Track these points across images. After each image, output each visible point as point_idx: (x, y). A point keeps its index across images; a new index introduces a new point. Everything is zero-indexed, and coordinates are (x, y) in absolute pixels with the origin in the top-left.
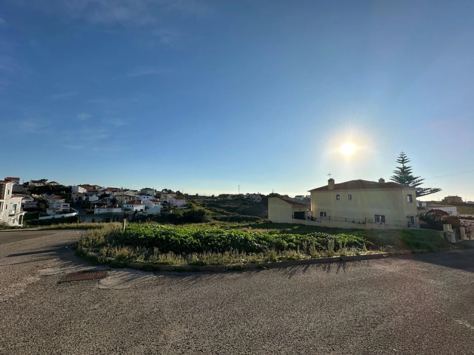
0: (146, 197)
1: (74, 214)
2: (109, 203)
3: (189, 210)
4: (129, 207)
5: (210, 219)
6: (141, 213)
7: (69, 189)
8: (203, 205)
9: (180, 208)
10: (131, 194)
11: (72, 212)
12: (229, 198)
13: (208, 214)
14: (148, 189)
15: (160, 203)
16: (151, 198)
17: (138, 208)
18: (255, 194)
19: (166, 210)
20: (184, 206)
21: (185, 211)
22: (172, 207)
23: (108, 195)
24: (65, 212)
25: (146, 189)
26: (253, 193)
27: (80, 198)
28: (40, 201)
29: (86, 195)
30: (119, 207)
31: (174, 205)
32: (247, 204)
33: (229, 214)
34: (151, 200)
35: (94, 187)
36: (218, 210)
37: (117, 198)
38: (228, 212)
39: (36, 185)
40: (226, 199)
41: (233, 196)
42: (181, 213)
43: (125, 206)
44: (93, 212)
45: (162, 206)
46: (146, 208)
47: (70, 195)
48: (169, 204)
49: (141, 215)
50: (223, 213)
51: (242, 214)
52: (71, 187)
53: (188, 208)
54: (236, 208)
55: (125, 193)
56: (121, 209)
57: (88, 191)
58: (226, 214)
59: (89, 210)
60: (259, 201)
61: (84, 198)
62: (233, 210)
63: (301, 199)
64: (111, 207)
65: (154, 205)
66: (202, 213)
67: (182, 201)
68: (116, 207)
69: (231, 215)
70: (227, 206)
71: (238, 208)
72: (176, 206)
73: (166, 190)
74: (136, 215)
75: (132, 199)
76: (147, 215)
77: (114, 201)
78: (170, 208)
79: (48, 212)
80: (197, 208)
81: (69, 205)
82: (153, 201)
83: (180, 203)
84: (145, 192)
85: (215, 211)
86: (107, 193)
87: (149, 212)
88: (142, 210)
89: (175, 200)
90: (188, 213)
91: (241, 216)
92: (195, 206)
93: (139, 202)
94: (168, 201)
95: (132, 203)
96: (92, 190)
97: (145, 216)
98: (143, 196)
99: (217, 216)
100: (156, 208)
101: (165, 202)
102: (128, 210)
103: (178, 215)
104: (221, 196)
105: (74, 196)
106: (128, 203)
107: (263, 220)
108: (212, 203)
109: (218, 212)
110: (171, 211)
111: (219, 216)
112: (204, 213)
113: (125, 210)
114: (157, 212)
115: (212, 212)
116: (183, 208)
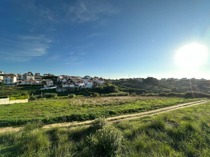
0: (86, 79)
1: (55, 87)
2: (69, 82)
3: (107, 86)
4: (78, 84)
5: (118, 91)
6: (83, 87)
7: (56, 77)
8: (113, 84)
10: (80, 78)
11: (54, 86)
12: (125, 80)
13: (116, 88)
14: (87, 76)
15: (92, 82)
16: (88, 80)
17: (82, 84)
18: (138, 78)
19: (95, 86)
22: (98, 84)
23: (71, 79)
24: (51, 86)
27: (60, 80)
28: (44, 82)
29: (62, 79)
30: (73, 84)
32: (135, 83)
33: (127, 88)
34: (88, 81)
35: (66, 76)
36: (121, 86)
37: (73, 80)
39: (46, 76)
40: (123, 81)
42: (102, 87)
43: (76, 84)
45: (93, 84)
46: (85, 85)
47: (56, 80)
48: (96, 83)
49: (83, 88)
50: (124, 87)
53: (106, 85)
55: (77, 78)
56: (74, 85)
57: (63, 78)
59: (61, 85)
60: (142, 81)
62: (128, 86)
63: (165, 80)
64: (69, 84)
65: (89, 83)
66: (113, 87)
68: (71, 84)
69: (129, 88)
70: (124, 84)
71: (131, 85)
72: (100, 84)
73: (95, 77)
74: (81, 88)
76: (86, 88)
77: (72, 82)
78: (97, 84)
79: (45, 86)
80: (110, 85)
81: (53, 83)
83: (102, 82)
84: (86, 78)
85: (119, 86)
86: (71, 78)
87: (87, 87)
88: (83, 86)
89: (99, 81)
90: (106, 87)
91: (135, 89)
93: (82, 82)
94: (96, 81)
95: (79, 82)
97: (85, 89)
100: (90, 85)
101: (95, 82)
102: (77, 85)
104: (120, 79)
105: (58, 80)
106: (77, 82)
107: (147, 91)
108: (117, 82)
109: (121, 87)
110: (97, 86)
111: (122, 89)
112: (114, 87)
113: (76, 85)
114: (90, 86)
115: (118, 87)
116: (103, 85)
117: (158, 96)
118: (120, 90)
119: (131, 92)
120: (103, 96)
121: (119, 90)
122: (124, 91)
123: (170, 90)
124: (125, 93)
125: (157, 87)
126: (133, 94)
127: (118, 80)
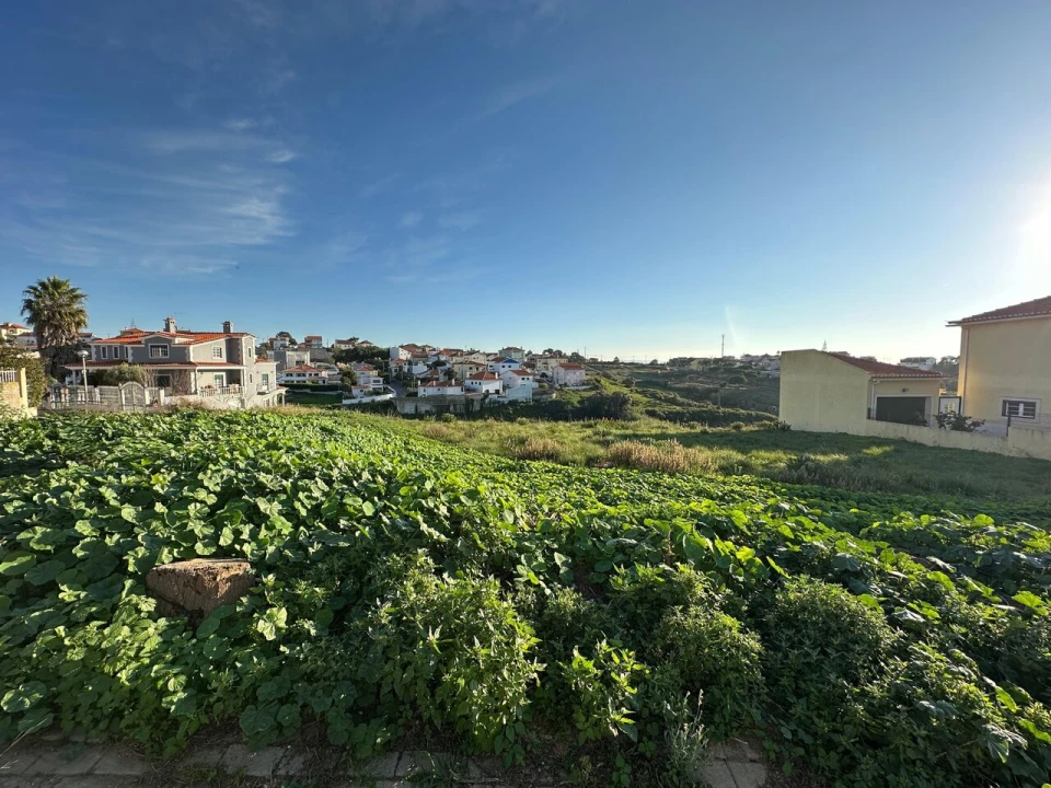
0: (507, 364)
1: (390, 396)
2: (442, 378)
3: (593, 392)
4: (475, 386)
6: (496, 396)
7: (386, 354)
8: (627, 384)
9: (572, 388)
10: (481, 360)
11: (386, 391)
12: (694, 366)
13: (635, 403)
14: (511, 349)
15: (531, 377)
16: (515, 367)
17: (491, 386)
18: (766, 356)
19: (545, 393)
20: (583, 384)
21: (584, 394)
22: (557, 386)
23: (443, 364)
24: (376, 392)
25: (509, 349)
26: (760, 353)
27: (401, 368)
28: (347, 374)
29: (410, 363)
30: (457, 385)
31: (560, 382)
32: (739, 381)
33: (689, 405)
34: (514, 372)
35: (423, 348)
36: (661, 393)
37: (456, 368)
38: (686, 400)
39: (343, 347)
40: (686, 368)
41: (705, 362)
42: (575, 400)
43: (468, 382)
44: (417, 393)
45: (536, 385)
46: (505, 387)
47: (387, 364)
48: (551, 380)
49: (495, 402)
50: (673, 402)
51: (724, 405)
52: (389, 349)
53: (591, 389)
54: (710, 391)
55: (471, 358)
56: (460, 388)
57: (414, 356)
58: (681, 404)
59: (411, 390)
61: (406, 369)
62: (702, 396)
64: (443, 385)
65: (520, 381)
66: (619, 401)
67: (578, 373)
68: (451, 385)
69: (695, 406)
70: (686, 385)
71: (716, 391)
72: (566, 385)
73: (550, 351)
74: (487, 401)
75: (481, 369)
76: (506, 400)
77: (450, 374)
78: (551, 387)
79: (355, 391)
80: (610, 389)
81: (381, 379)
82: (518, 373)
83: (575, 377)
84: (505, 356)
85: (653, 396)
86: (443, 358)
87: (511, 395)
88: (497, 392)
89: (562, 370)
90: (589, 399)
91: (722, 409)
92: (607, 384)
93: (492, 376)
94: (549, 373)
95: (479, 376)
96: (419, 353)
97: (503, 404)
98: (501, 364)
99: (657, 409)
100: (523, 389)
101: (544, 375)
102: (474, 390)
103: (568, 403)
104: (673, 362)
105: (393, 365)
106: (473, 377)
108: (651, 378)
109: (660, 399)
110: (554, 395)
111: (664, 408)
112: (625, 401)
113: (468, 390)
114: (525, 395)
115: (645, 399)
116: (580, 388)
118: (652, 414)
121: (647, 412)
122: (672, 418)
127: (662, 366)
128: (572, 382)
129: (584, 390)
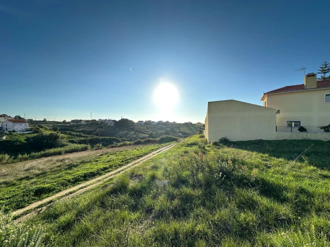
3: (35, 135)
5: (66, 143)
8: (55, 130)
9: (19, 133)
12: (83, 123)
13: (62, 138)
20: (28, 131)
21: (29, 136)
22: (6, 132)
26: (105, 119)
31: (10, 130)
32: (102, 127)
33: (87, 137)
36: (75, 133)
38: (85, 135)
40: (79, 123)
41: (88, 121)
42: (22, 139)
50: (80, 136)
51: (101, 136)
53: (33, 133)
54: (92, 131)
58: (83, 137)
60: (112, 125)
62: (89, 133)
66: (54, 137)
67: (23, 125)
69: (90, 137)
70: (81, 129)
71: (94, 131)
72: (14, 131)
78: (1, 133)
80: (47, 133)
83: (21, 127)
85: (70, 134)
89: (10, 124)
90: (33, 138)
92: (43, 130)
99: (73, 139)
103: (17, 141)
104: (73, 121)
107: (120, 140)
108: (64, 127)
109: (74, 135)
110: (4, 137)
111: (77, 139)
112: (57, 137)
115: (66, 136)
116: (25, 133)
117: (133, 144)
118: (73, 142)
119: (93, 143)
120: (26, 159)
121: (69, 141)
122: (80, 142)
123: (147, 135)
124: (83, 145)
125: (133, 132)
126: (98, 146)
127: (68, 123)
128: (19, 129)
129: (28, 134)
